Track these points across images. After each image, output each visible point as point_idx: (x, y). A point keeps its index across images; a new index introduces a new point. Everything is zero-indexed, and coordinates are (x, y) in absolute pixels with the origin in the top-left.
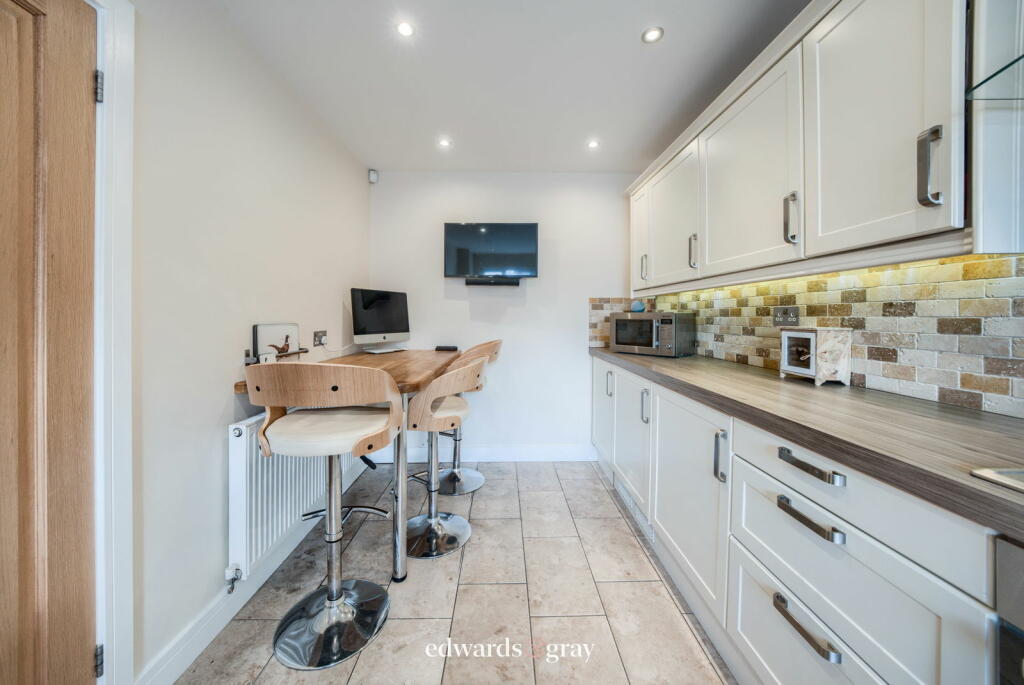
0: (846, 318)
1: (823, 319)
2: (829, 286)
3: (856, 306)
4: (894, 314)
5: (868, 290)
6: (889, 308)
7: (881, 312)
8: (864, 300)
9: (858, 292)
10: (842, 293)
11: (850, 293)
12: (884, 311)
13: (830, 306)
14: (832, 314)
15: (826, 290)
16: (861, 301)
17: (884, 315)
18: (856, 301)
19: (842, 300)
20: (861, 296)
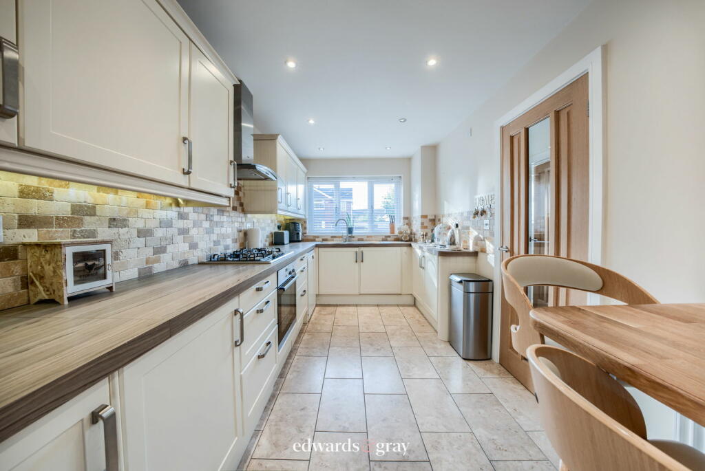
0: (78, 230)
1: (49, 232)
2: (55, 196)
3: (87, 219)
4: (116, 226)
5: (97, 207)
6: (113, 222)
7: (107, 225)
8: (94, 215)
9: (88, 207)
10: (72, 206)
11: (81, 206)
12: (110, 223)
13: (57, 218)
14: (60, 226)
15: (51, 200)
16: (91, 216)
17: (109, 227)
18: (87, 215)
19: (72, 213)
20: (91, 210)
